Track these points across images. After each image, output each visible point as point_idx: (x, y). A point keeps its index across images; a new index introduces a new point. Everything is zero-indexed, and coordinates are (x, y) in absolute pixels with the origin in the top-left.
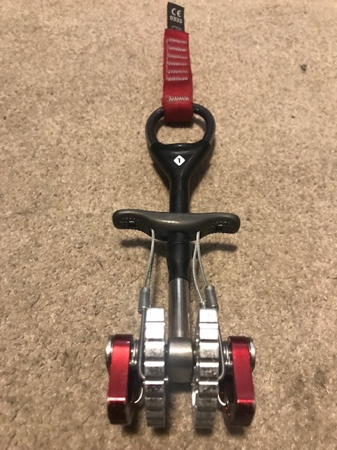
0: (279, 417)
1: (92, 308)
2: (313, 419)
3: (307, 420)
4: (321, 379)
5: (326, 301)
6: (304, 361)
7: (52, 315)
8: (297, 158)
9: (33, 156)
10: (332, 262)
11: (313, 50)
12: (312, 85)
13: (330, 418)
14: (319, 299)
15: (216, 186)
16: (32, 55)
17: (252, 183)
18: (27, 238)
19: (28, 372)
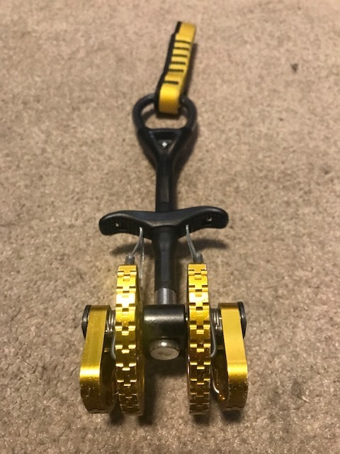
0: (254, 429)
1: (71, 321)
2: (288, 432)
3: (281, 432)
4: (297, 391)
5: (307, 310)
6: (281, 372)
7: (33, 329)
8: (283, 163)
9: (18, 166)
10: (314, 271)
11: (305, 49)
12: (302, 85)
13: (305, 430)
14: (299, 309)
15: (201, 193)
16: (19, 62)
17: (237, 190)
18: (10, 250)
19: (7, 386)
